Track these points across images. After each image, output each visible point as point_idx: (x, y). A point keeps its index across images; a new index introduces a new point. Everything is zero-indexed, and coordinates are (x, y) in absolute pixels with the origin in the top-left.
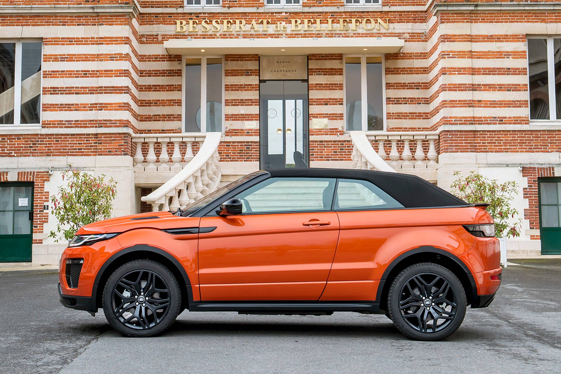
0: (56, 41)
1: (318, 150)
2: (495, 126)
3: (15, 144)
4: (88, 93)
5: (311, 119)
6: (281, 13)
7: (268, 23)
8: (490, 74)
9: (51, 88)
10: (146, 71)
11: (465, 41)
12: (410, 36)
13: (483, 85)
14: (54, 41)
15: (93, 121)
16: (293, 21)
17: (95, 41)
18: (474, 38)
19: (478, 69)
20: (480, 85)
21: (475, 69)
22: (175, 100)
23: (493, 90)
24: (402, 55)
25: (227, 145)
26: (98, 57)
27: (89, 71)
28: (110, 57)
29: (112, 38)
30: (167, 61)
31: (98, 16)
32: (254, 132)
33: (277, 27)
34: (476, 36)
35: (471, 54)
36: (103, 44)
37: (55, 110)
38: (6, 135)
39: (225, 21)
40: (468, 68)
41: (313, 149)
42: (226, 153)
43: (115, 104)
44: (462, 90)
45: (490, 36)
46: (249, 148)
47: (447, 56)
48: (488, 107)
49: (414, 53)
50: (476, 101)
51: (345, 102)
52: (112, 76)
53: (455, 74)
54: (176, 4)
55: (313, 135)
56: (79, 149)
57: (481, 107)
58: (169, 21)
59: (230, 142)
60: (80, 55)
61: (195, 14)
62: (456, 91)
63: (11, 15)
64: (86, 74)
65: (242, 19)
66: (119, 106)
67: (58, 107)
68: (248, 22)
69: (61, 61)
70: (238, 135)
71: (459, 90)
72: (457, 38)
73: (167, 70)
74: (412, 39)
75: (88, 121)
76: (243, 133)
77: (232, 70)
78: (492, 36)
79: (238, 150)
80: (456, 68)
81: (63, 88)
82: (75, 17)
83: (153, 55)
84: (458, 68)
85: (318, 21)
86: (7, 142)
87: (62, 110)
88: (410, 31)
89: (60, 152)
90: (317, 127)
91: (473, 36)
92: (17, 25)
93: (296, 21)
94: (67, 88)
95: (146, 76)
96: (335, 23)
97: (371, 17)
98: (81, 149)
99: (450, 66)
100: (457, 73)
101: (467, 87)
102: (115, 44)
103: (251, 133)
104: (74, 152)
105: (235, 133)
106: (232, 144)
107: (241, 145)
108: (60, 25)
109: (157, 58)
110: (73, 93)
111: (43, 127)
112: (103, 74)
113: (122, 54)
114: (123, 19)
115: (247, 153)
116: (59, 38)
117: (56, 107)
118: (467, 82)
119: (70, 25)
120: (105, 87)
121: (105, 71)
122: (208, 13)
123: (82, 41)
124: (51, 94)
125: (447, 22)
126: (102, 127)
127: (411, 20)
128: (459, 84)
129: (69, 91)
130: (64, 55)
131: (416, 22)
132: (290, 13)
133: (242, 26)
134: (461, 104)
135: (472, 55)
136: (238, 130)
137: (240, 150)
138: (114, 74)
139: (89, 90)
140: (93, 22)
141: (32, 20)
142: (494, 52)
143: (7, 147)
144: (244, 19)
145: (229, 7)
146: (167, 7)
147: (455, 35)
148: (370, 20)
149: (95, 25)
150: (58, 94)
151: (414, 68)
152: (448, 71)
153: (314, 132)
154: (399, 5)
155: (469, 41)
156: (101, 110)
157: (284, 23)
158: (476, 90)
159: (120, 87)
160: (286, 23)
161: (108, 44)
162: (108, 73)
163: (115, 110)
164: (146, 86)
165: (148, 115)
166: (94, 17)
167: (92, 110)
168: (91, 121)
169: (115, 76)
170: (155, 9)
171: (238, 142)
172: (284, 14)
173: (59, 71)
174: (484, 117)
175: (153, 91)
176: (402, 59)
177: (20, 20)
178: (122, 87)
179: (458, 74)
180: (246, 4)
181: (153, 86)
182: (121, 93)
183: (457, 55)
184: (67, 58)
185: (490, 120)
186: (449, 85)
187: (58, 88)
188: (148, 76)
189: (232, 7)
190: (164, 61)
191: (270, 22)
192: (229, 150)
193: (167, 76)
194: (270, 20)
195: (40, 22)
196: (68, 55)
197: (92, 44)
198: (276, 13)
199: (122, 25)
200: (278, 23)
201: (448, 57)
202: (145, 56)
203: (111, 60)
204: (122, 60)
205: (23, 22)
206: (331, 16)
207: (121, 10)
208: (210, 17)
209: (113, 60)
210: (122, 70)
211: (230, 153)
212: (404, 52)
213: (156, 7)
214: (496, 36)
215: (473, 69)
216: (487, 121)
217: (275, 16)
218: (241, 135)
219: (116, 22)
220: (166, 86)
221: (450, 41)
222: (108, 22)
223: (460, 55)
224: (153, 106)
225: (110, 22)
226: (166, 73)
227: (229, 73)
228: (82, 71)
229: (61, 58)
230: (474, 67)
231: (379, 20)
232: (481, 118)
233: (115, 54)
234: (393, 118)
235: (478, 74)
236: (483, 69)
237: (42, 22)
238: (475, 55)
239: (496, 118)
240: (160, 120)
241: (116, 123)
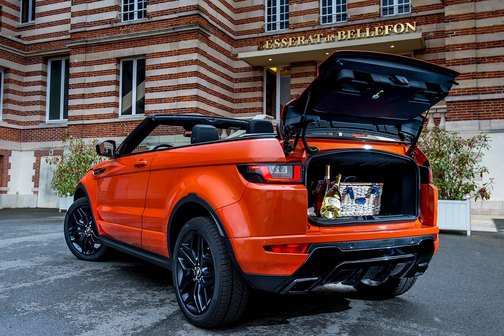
0: (154, 55)
2: (499, 94)
3: (129, 128)
4: (172, 90)
8: (494, 47)
9: (150, 88)
10: (238, 79)
11: (469, 19)
13: (487, 58)
14: (152, 56)
15: (175, 109)
17: (177, 53)
18: (478, 16)
19: (482, 43)
20: (484, 58)
21: (479, 43)
22: (257, 98)
23: (498, 62)
26: (178, 64)
27: (172, 74)
28: (185, 63)
29: (187, 49)
30: (252, 71)
31: (178, 35)
34: (480, 13)
35: (475, 31)
36: (181, 54)
37: (153, 104)
38: (124, 122)
40: (472, 44)
43: (188, 96)
44: (466, 64)
45: (495, 11)
47: (450, 35)
48: (493, 77)
50: (480, 73)
52: (186, 77)
53: (459, 50)
57: (485, 78)
60: (167, 63)
62: (459, 65)
63: (127, 41)
64: (171, 77)
66: (191, 98)
67: (154, 101)
69: (156, 69)
71: (462, 64)
72: (461, 18)
73: (252, 77)
75: (172, 110)
78: (497, 11)
80: (459, 45)
81: (157, 87)
82: (165, 37)
83: (243, 68)
84: (462, 45)
86: (125, 126)
87: (157, 103)
89: (155, 133)
91: (477, 13)
92: (131, 47)
94: (159, 87)
95: (239, 82)
98: (168, 130)
99: (454, 43)
100: (460, 49)
101: (471, 61)
102: (189, 53)
104: (163, 133)
108: (155, 44)
109: (246, 69)
110: (163, 91)
111: (145, 115)
112: (181, 75)
113: (193, 60)
114: (193, 35)
116: (155, 53)
117: (153, 101)
118: (471, 57)
119: (162, 43)
120: (182, 85)
121: (182, 73)
123: (169, 54)
124: (150, 92)
125: (451, 4)
128: (462, 59)
129: (161, 89)
130: (158, 64)
134: (464, 77)
135: (477, 31)
138: (188, 75)
139: (173, 88)
140: (176, 40)
141: (139, 42)
142: (498, 26)
143: (125, 130)
147: (459, 15)
149: (177, 41)
150: (154, 92)
152: (452, 48)
155: (473, 19)
156: (180, 101)
158: (480, 63)
159: (191, 84)
161: (184, 54)
162: (184, 75)
163: (189, 101)
164: (239, 89)
165: (240, 109)
166: (176, 36)
167: (174, 102)
168: (174, 109)
169: (188, 77)
173: (154, 76)
174: (488, 87)
175: (243, 92)
177: (132, 43)
178: (193, 84)
179: (462, 50)
181: (243, 89)
182: (192, 88)
183: (461, 32)
184: (160, 66)
185: (494, 90)
186: (452, 60)
187: (154, 88)
190: (250, 71)
193: (252, 81)
195: (144, 44)
196: (160, 64)
197: (175, 55)
199: (193, 39)
201: (452, 36)
202: (238, 68)
203: (186, 65)
204: (193, 64)
205: (134, 45)
207: (191, 28)
209: (187, 65)
210: (193, 72)
214: (501, 10)
215: (477, 44)
216: (492, 90)
219: (189, 37)
220: (252, 88)
221: (454, 21)
222: (185, 38)
223: (464, 32)
224: (243, 102)
225: (186, 38)
226: (251, 79)
228: (168, 75)
229: (156, 67)
230: (478, 41)
232: (485, 88)
233: (188, 61)
235: (482, 48)
236: (487, 43)
237: (145, 43)
238: (479, 31)
239: (501, 87)
240: (247, 112)
241: (189, 110)
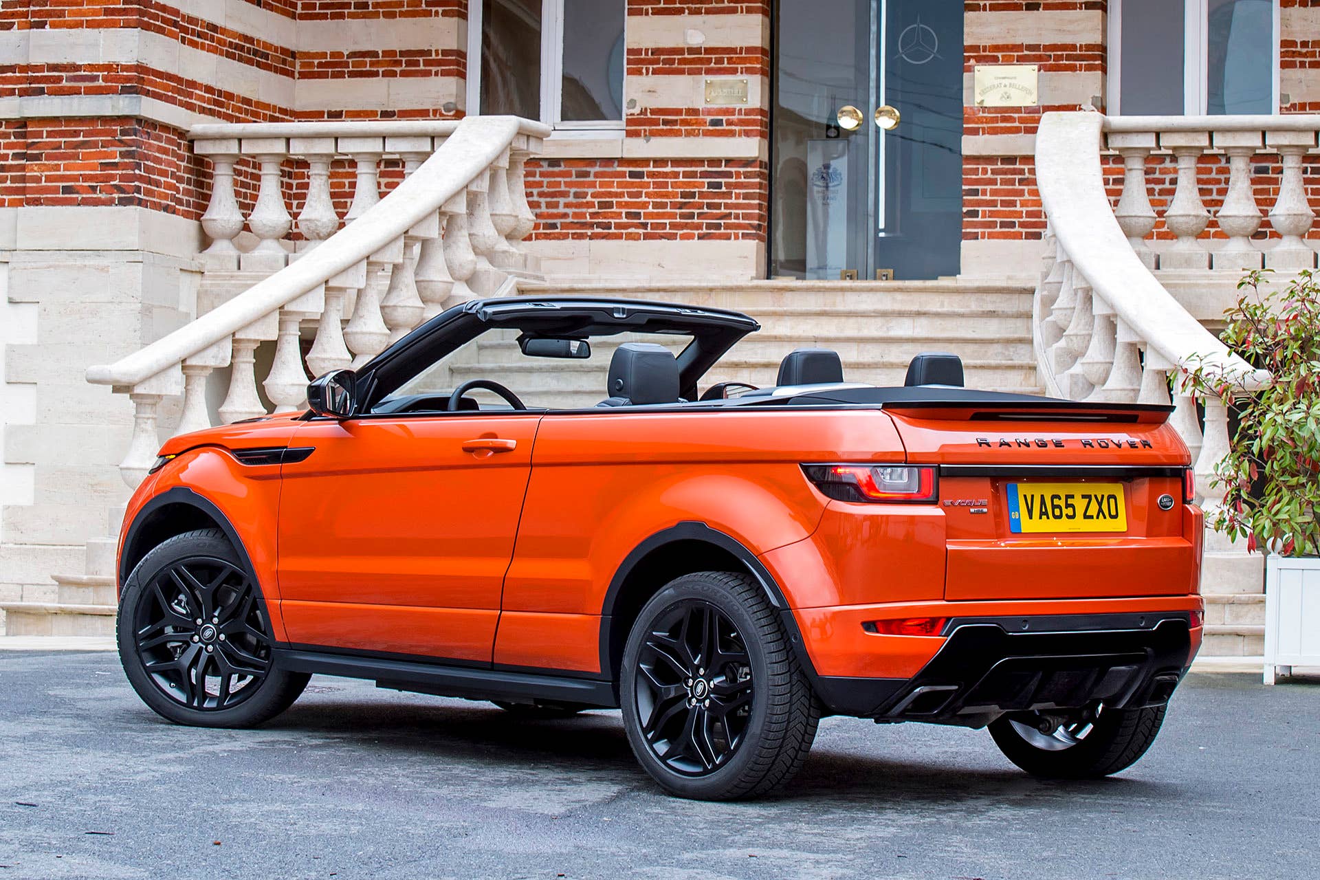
1: (994, 193)
5: (970, 69)
15: (12, 69)
25: (632, 174)
32: (742, 122)
41: (976, 192)
42: (627, 205)
46: (719, 185)
55: (975, 132)
59: (645, 162)
70: (677, 134)
76: (698, 123)
79: (674, 195)
90: (994, 100)
103: (730, 123)
105: (666, 122)
106: (651, 169)
107: (686, 175)
115: (709, 206)
136: (678, 112)
137: (684, 195)
153: (980, 120)
165: (333, 55)
171: (677, 162)
192: (639, 195)
211: (645, 205)
218: (689, 134)
224: (352, 16)
234: (1302, 65)
240: (376, 74)
241: (95, 78)
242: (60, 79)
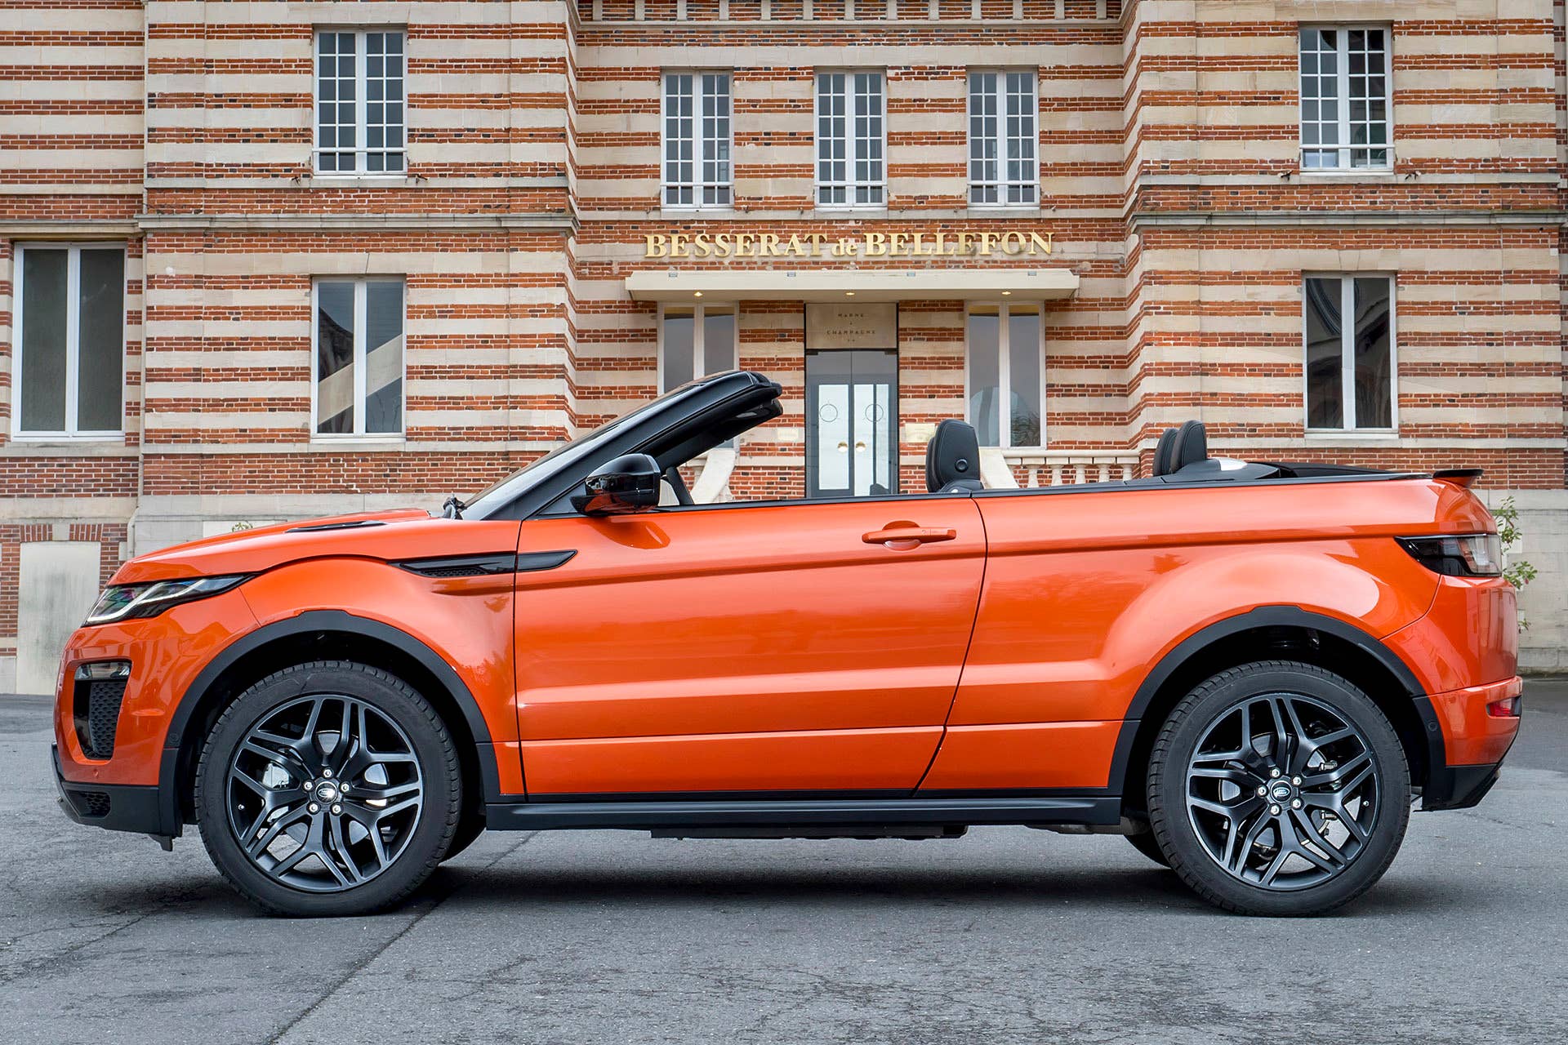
0: (430, 281)
1: (915, 482)
2: (1240, 440)
3: (357, 470)
4: (490, 377)
5: (903, 425)
6: (847, 221)
7: (822, 240)
8: (1233, 345)
9: (422, 367)
10: (589, 331)
11: (1188, 283)
12: (1093, 266)
13: (1220, 365)
14: (427, 281)
15: (500, 428)
16: (870, 237)
17: (503, 281)
18: (1205, 278)
19: (1211, 334)
20: (1215, 365)
21: (1206, 334)
22: (646, 387)
23: (1238, 375)
24: (1077, 302)
25: (743, 474)
26: (508, 311)
27: (491, 336)
28: (530, 311)
29: (534, 275)
30: (629, 312)
31: (507, 234)
32: (796, 450)
33: (838, 248)
34: (1209, 273)
35: (1199, 308)
36: (517, 286)
37: (429, 409)
38: (341, 454)
39: (740, 237)
40: (1194, 334)
41: (907, 482)
42: (742, 488)
43: (540, 397)
44: (1182, 375)
45: (1235, 273)
46: (785, 479)
47: (1154, 311)
48: (1230, 405)
49: (1099, 300)
50: (1207, 394)
51: (967, 393)
52: (535, 346)
53: (1169, 344)
54: (645, 204)
55: (906, 454)
56: (474, 480)
57: (1215, 405)
58: (633, 237)
59: (749, 468)
60: (475, 306)
61: (681, 222)
62: (1170, 375)
63: (347, 232)
64: (485, 341)
65: (772, 232)
66: (548, 402)
67: (435, 403)
68: (785, 239)
69: (440, 317)
70: (765, 454)
71: (1176, 374)
72: (1173, 278)
73: (630, 331)
74: (1096, 271)
75: (490, 428)
76: (775, 450)
77: (753, 331)
78: (1239, 273)
79: (764, 483)
80: (1170, 334)
81: (445, 367)
82: (465, 235)
83: (602, 302)
84: (1175, 334)
85: (917, 237)
86: (343, 465)
87: (443, 408)
88: (1093, 257)
89: (439, 486)
90: (914, 439)
91: (1203, 273)
92: (358, 251)
93: (876, 238)
94: (450, 367)
95: (589, 341)
96: (949, 240)
97: (1019, 231)
98: (479, 480)
99: (1160, 330)
100: (1172, 342)
101: (1191, 369)
102: (540, 286)
103: (790, 450)
104: (465, 486)
105: (759, 449)
106: (752, 471)
107: (769, 474)
108: (437, 251)
109: (611, 307)
110: (462, 378)
111: (408, 440)
112: (519, 341)
113: (553, 305)
114: (553, 239)
115: (781, 488)
116: (436, 275)
117: (431, 403)
118: (1191, 360)
119: (456, 251)
120: (521, 366)
121: (522, 336)
122: (708, 222)
123: (479, 281)
124: (422, 378)
125: (1156, 248)
126: (516, 439)
127: (1095, 235)
128: (1175, 364)
129: (455, 372)
130: (446, 306)
131: (1104, 240)
132: (864, 221)
133: (772, 246)
134: (1180, 399)
135: (1202, 309)
136: (765, 444)
137: (768, 483)
138: (537, 341)
139: (492, 372)
140: (499, 245)
141: (386, 240)
142: (1240, 303)
143: (342, 476)
144: (777, 232)
145: (747, 210)
146: (628, 209)
147: (1171, 272)
148: (1016, 235)
149: (503, 250)
150: (435, 378)
151: (1099, 328)
152: (1156, 339)
153: (908, 449)
154: (1072, 207)
155: (1195, 283)
156: (516, 408)
157: (852, 241)
158: (1207, 374)
159: (548, 366)
160: (856, 241)
161: (525, 286)
162: (527, 341)
163: (540, 408)
164: (589, 359)
166: (501, 235)
167: (498, 408)
168: (495, 428)
169: (540, 346)
170: (605, 212)
171: (764, 468)
172: (852, 224)
173: (436, 337)
174: (1221, 425)
175: (604, 369)
176: (1078, 310)
177: (363, 240)
178: (553, 366)
179: (1174, 344)
180: (779, 203)
181: (603, 359)
182: (552, 377)
183: (1174, 308)
184: (451, 311)
185: (1232, 430)
186: (1157, 364)
187: (436, 367)
188: (594, 341)
189: (753, 209)
190: (624, 312)
191: (826, 238)
192: (747, 483)
193: (629, 341)
194: (825, 236)
195: (401, 245)
196: (452, 306)
197: (496, 286)
198: (837, 221)
199: (551, 250)
200: (842, 240)
201: (1156, 313)
202: (588, 302)
203: (532, 316)
204: (553, 316)
205: (369, 245)
206: (943, 226)
207: (551, 224)
208: (711, 228)
209: (536, 316)
210: (552, 335)
211: (750, 488)
212: (1081, 297)
213: (608, 209)
214: (1245, 273)
215: (1202, 334)
216: (1228, 430)
217: (836, 227)
218: (770, 455)
219: (541, 244)
220: (629, 359)
221: (1160, 283)
222: (527, 245)
223: (1179, 308)
224: (603, 398)
225: (530, 245)
226: (628, 336)
227: (748, 336)
228: (478, 336)
229: (439, 312)
230: (1204, 330)
231: (1035, 236)
232: (1216, 425)
233: (539, 306)
234: (1058, 424)
235: (1211, 345)
236: (1220, 334)
237: (405, 245)
238: (1206, 309)
239: (1243, 425)
241: (544, 433)
242: (525, 433)
